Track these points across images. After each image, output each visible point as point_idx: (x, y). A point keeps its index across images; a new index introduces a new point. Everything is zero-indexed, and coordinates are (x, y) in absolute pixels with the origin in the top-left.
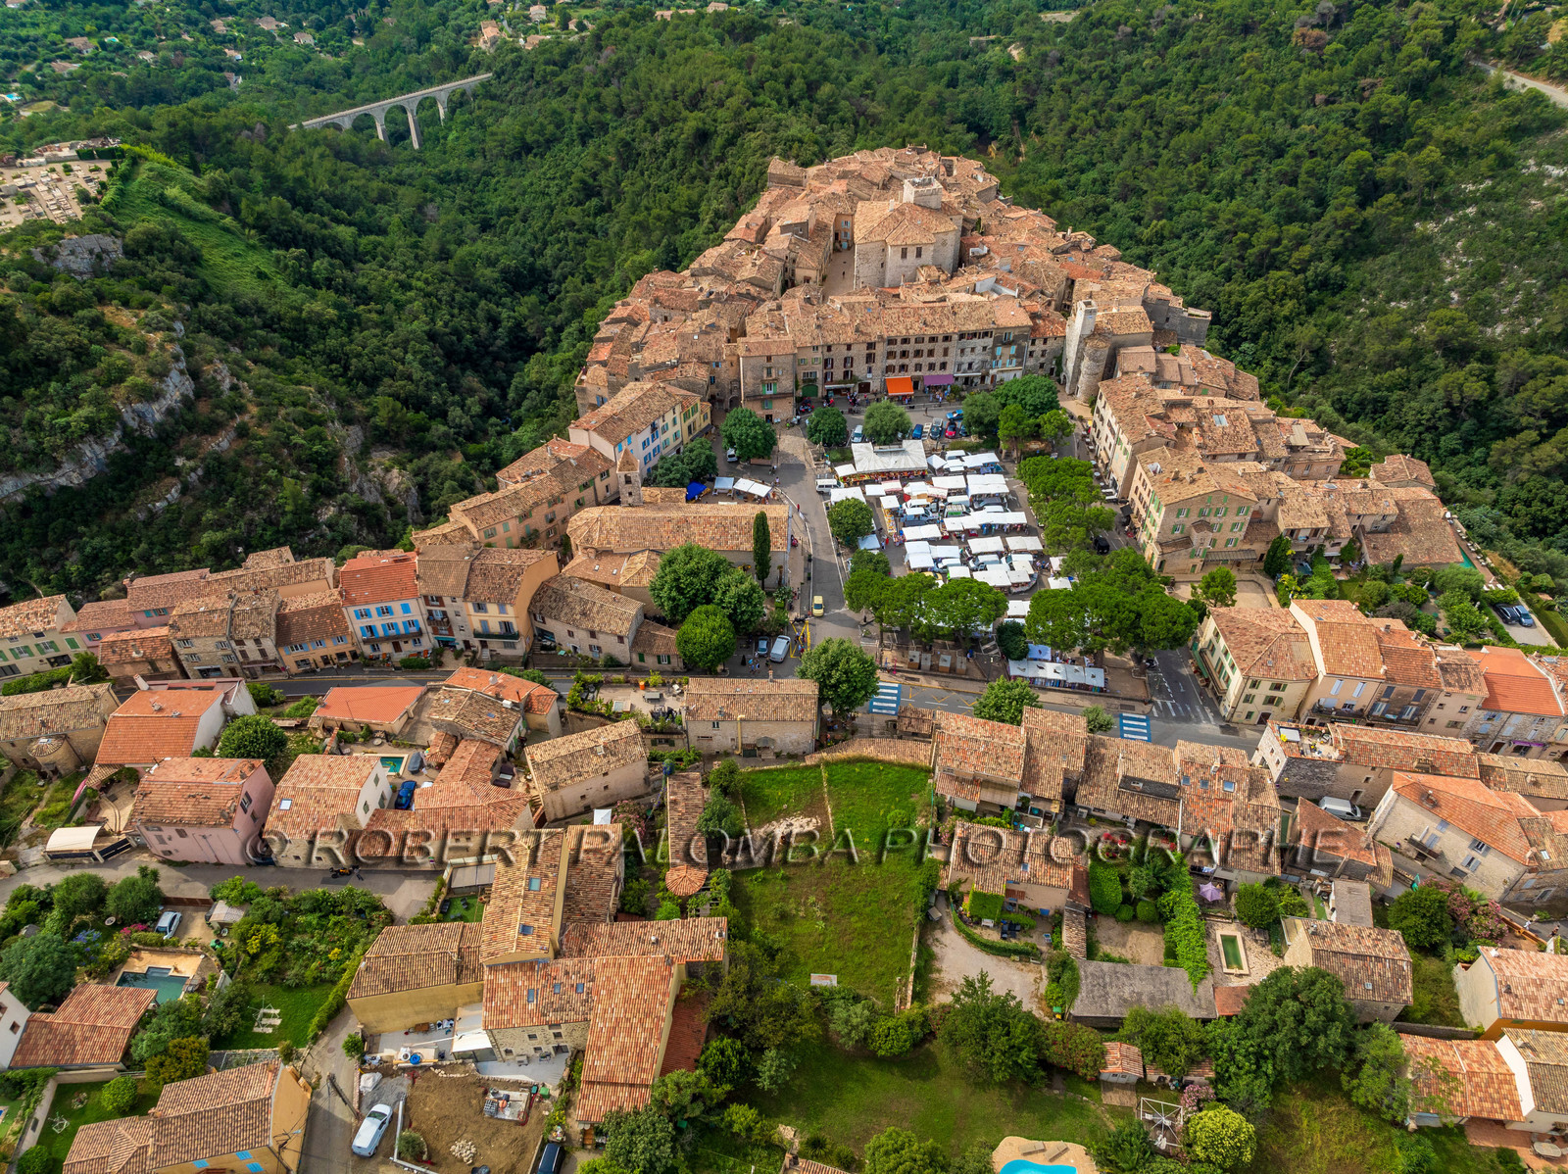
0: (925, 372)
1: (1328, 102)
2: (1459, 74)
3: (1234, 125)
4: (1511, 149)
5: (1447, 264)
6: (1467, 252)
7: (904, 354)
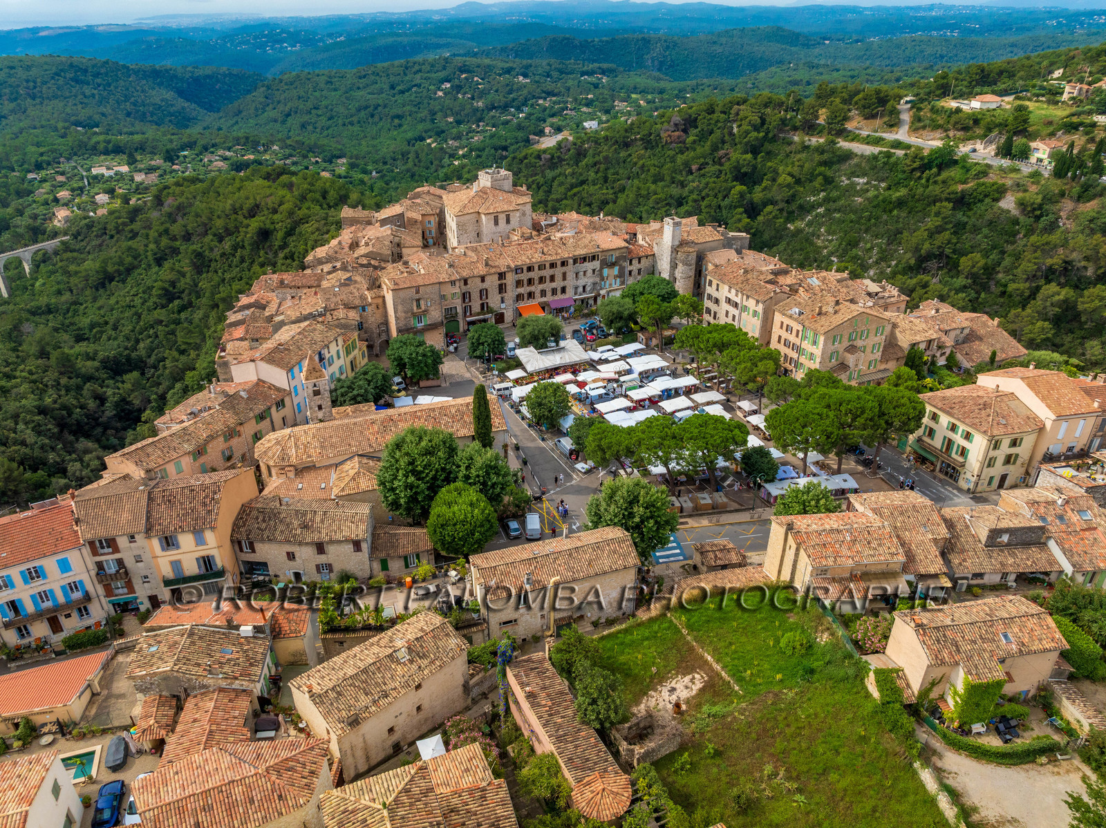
0: (549, 298)
1: (700, 169)
2: (775, 141)
3: (644, 192)
4: (829, 173)
5: (819, 243)
6: (829, 232)
7: (530, 282)
